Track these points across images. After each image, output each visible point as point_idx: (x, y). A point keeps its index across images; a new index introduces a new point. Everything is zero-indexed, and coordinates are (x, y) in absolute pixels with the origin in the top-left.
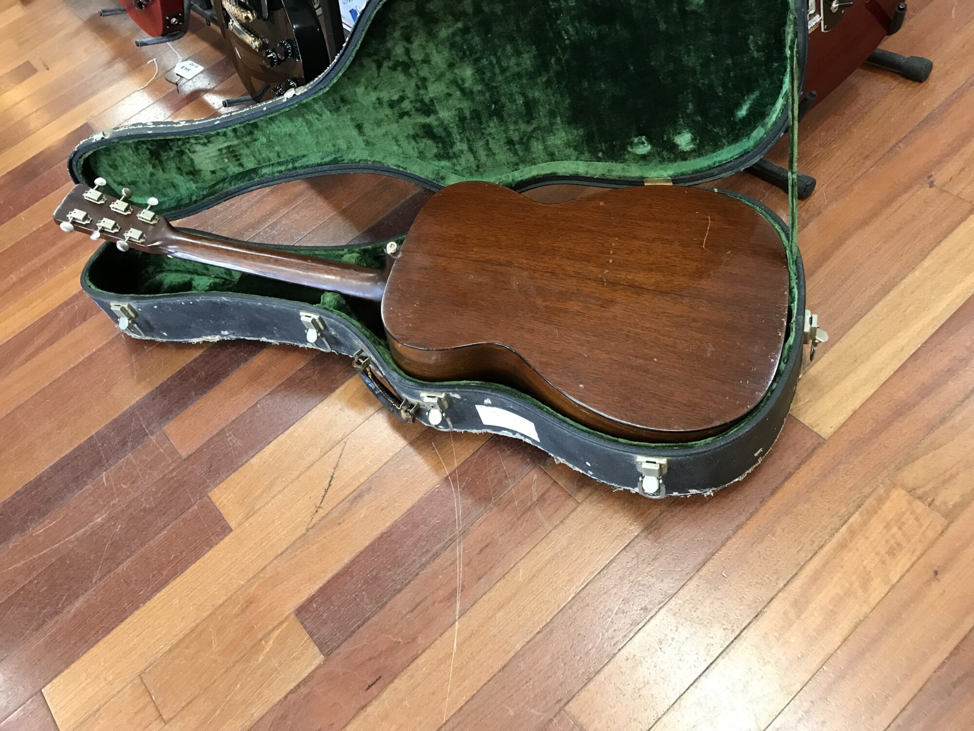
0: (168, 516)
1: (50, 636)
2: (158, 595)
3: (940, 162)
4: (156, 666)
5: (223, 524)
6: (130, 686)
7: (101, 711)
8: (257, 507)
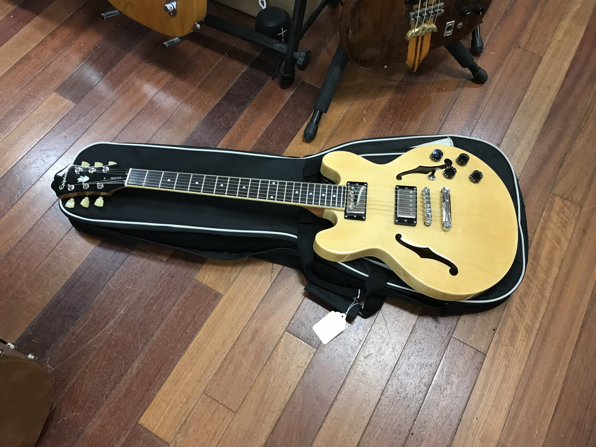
0: (173, 297)
1: (126, 390)
2: (191, 345)
3: (519, 35)
4: (212, 385)
5: (214, 293)
6: (200, 401)
7: (188, 420)
8: (232, 278)
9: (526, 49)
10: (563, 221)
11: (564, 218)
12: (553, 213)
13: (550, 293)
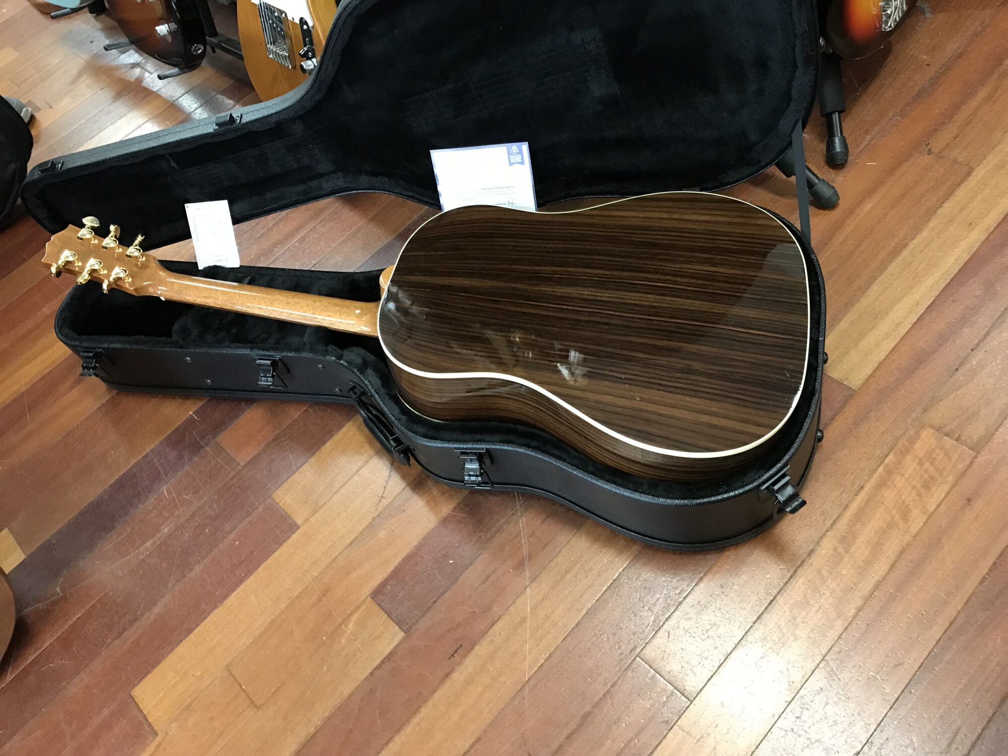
0: (234, 519)
1: (133, 642)
3: (936, 130)
4: (241, 659)
5: (290, 522)
6: (218, 679)
7: (193, 705)
8: (321, 503)
9: (943, 154)
10: (926, 476)
11: (931, 469)
12: (909, 458)
13: (856, 609)
